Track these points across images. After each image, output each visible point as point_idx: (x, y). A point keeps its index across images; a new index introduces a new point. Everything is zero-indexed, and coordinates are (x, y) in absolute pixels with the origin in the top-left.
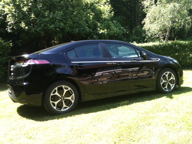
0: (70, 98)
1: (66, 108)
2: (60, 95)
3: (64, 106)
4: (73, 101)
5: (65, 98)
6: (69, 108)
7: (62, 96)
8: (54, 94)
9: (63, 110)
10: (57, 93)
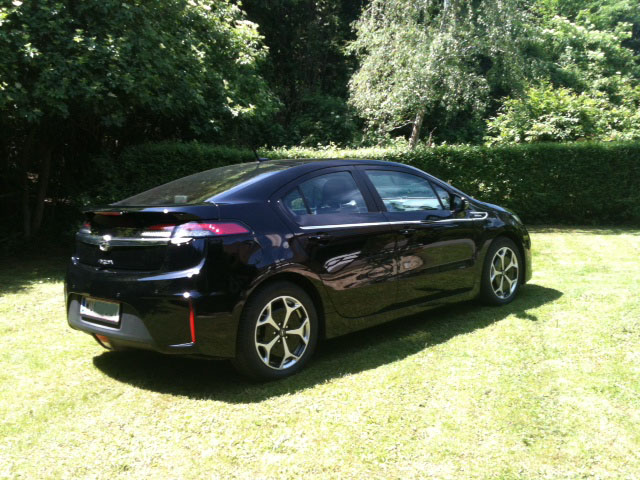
0: (299, 332)
1: (290, 359)
2: (277, 323)
3: (288, 354)
4: (306, 340)
5: (287, 332)
6: (298, 358)
7: (281, 327)
8: (263, 323)
9: (285, 367)
10: (270, 320)
